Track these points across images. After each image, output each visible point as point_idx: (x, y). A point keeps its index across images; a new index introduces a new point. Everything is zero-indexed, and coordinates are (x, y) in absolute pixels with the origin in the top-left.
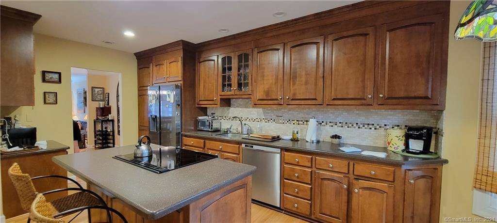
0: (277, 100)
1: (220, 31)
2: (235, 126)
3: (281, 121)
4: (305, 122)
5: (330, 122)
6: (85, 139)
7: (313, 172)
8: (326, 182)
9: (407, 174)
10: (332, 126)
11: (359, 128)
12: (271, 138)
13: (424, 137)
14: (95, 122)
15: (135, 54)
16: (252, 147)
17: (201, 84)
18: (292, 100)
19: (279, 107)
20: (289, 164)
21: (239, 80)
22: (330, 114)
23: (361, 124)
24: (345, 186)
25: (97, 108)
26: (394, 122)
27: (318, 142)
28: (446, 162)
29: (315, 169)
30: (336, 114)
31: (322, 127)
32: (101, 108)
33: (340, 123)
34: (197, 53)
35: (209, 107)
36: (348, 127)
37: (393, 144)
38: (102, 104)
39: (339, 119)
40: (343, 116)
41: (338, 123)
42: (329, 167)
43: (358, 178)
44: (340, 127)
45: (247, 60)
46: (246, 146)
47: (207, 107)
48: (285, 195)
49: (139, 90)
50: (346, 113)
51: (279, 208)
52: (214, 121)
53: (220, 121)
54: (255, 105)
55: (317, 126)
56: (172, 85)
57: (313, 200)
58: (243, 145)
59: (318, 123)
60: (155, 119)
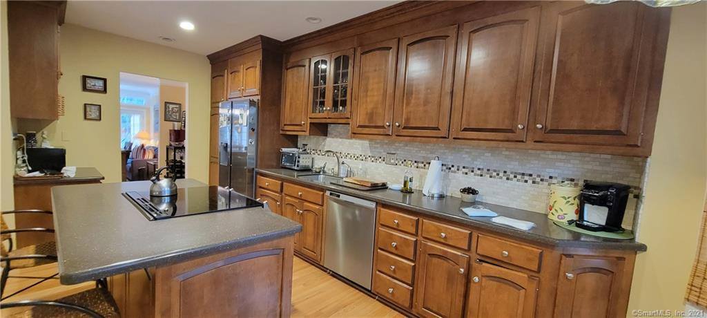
0: (383, 127)
1: (308, 19)
2: (330, 164)
3: (392, 161)
4: (427, 165)
5: (464, 167)
7: (418, 242)
8: (435, 260)
9: (562, 262)
10: (466, 174)
11: (508, 179)
12: (369, 185)
13: (610, 202)
14: (167, 149)
15: (208, 56)
16: (339, 196)
17: (286, 104)
18: (405, 128)
19: (386, 140)
20: (387, 227)
21: (335, 96)
22: (465, 156)
23: (512, 173)
24: (462, 270)
25: (170, 131)
26: (566, 172)
27: (441, 197)
28: (643, 248)
29: (422, 239)
30: (473, 154)
31: (451, 175)
32: (175, 131)
33: (479, 169)
34: (285, 55)
35: (300, 135)
36: (491, 177)
37: (556, 210)
38: (177, 126)
39: (478, 163)
40: (486, 159)
41: (476, 170)
42: (440, 237)
43: (484, 259)
44: (478, 175)
45: (346, 67)
46: (331, 194)
47: (297, 136)
48: (377, 272)
49: (212, 108)
50: (490, 154)
51: (370, 291)
52: (301, 156)
53: (313, 156)
54: (355, 135)
55: (443, 173)
56: (246, 101)
57: (415, 286)
58: (328, 193)
59: (444, 168)
60: (226, 147)
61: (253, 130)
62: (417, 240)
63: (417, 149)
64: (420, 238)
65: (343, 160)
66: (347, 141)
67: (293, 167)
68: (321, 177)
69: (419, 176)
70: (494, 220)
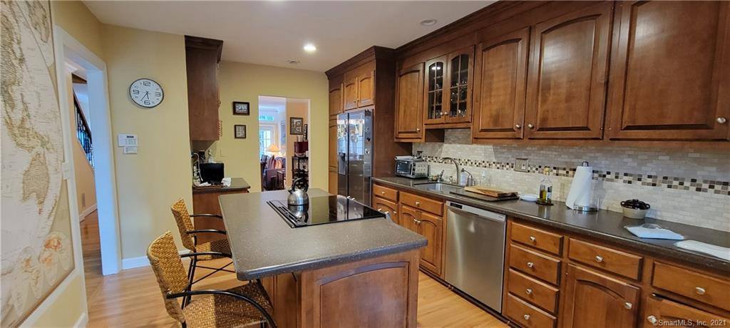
0: (512, 130)
1: (422, 23)
2: (449, 172)
3: (523, 168)
4: (571, 173)
5: (626, 175)
6: (283, 179)
7: (564, 265)
8: (588, 288)
10: (630, 182)
11: (699, 190)
12: (496, 195)
14: (293, 159)
15: (326, 73)
16: (461, 207)
17: (400, 109)
18: (541, 129)
19: (515, 144)
20: (523, 244)
21: (454, 98)
22: (627, 160)
23: (705, 182)
24: (630, 305)
25: (295, 143)
27: (593, 211)
29: (569, 261)
30: (639, 157)
31: (606, 184)
32: (298, 143)
33: (650, 177)
34: (397, 63)
35: (415, 143)
36: (669, 187)
38: (300, 138)
39: (648, 170)
40: (659, 164)
41: (645, 177)
42: (596, 261)
43: (663, 295)
44: (648, 184)
45: (465, 66)
46: (451, 204)
47: (411, 144)
48: (509, 294)
49: (330, 120)
50: (668, 157)
51: (500, 314)
52: (417, 164)
53: (429, 163)
54: (477, 140)
55: (594, 181)
56: (361, 111)
57: (560, 315)
58: (448, 203)
59: (596, 175)
60: (343, 158)
61: (369, 140)
62: (561, 262)
63: (556, 153)
64: (565, 260)
65: (463, 167)
66: (467, 147)
67: (408, 176)
68: (439, 185)
69: (559, 184)
70: (679, 244)
